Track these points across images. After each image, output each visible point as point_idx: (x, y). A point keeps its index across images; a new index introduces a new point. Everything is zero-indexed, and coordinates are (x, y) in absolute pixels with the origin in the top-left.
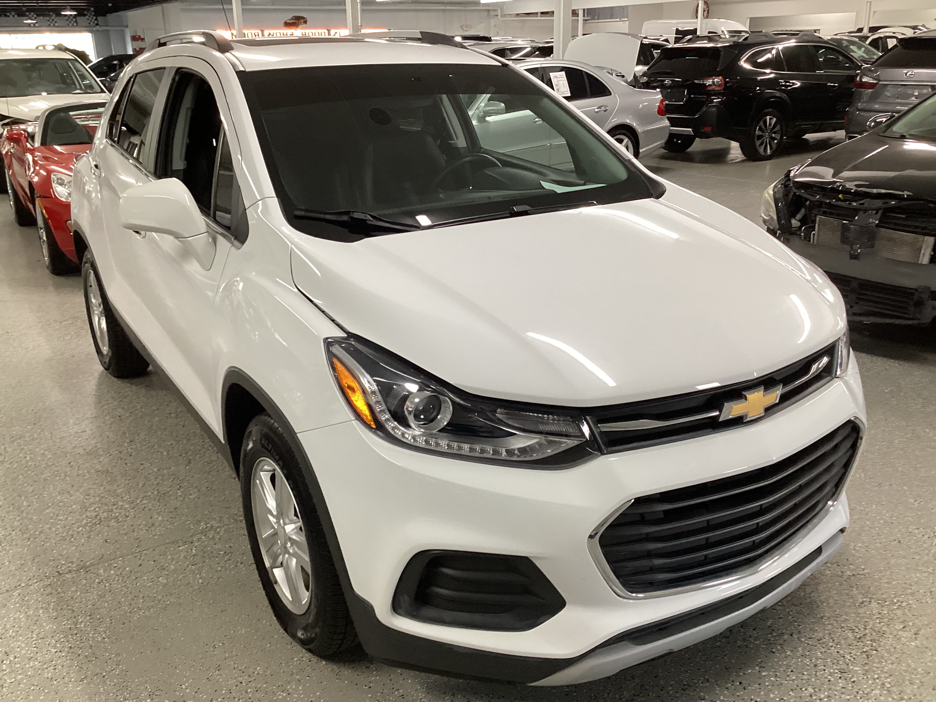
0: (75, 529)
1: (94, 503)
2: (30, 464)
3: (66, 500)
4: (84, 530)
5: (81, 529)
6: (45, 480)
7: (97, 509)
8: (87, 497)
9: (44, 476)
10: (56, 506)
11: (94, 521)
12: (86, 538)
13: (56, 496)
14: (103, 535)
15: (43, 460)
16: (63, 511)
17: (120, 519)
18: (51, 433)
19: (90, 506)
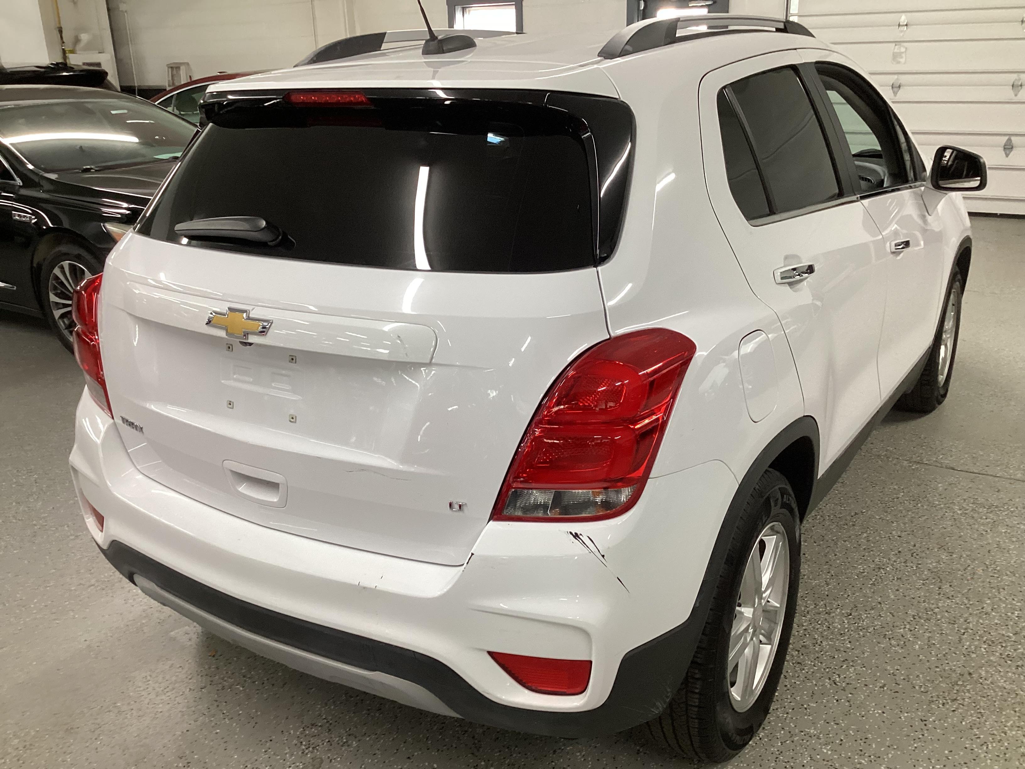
0: (1017, 512)
1: (983, 524)
2: (1019, 604)
3: (1007, 541)
4: (1010, 507)
5: (1012, 509)
6: (1013, 573)
7: (984, 517)
8: (984, 533)
9: (1013, 579)
10: (1021, 541)
11: (996, 509)
12: (1013, 500)
13: (1013, 550)
14: (998, 496)
15: (1000, 599)
16: (1017, 532)
17: (972, 500)
18: (960, 641)
19: (989, 523)
